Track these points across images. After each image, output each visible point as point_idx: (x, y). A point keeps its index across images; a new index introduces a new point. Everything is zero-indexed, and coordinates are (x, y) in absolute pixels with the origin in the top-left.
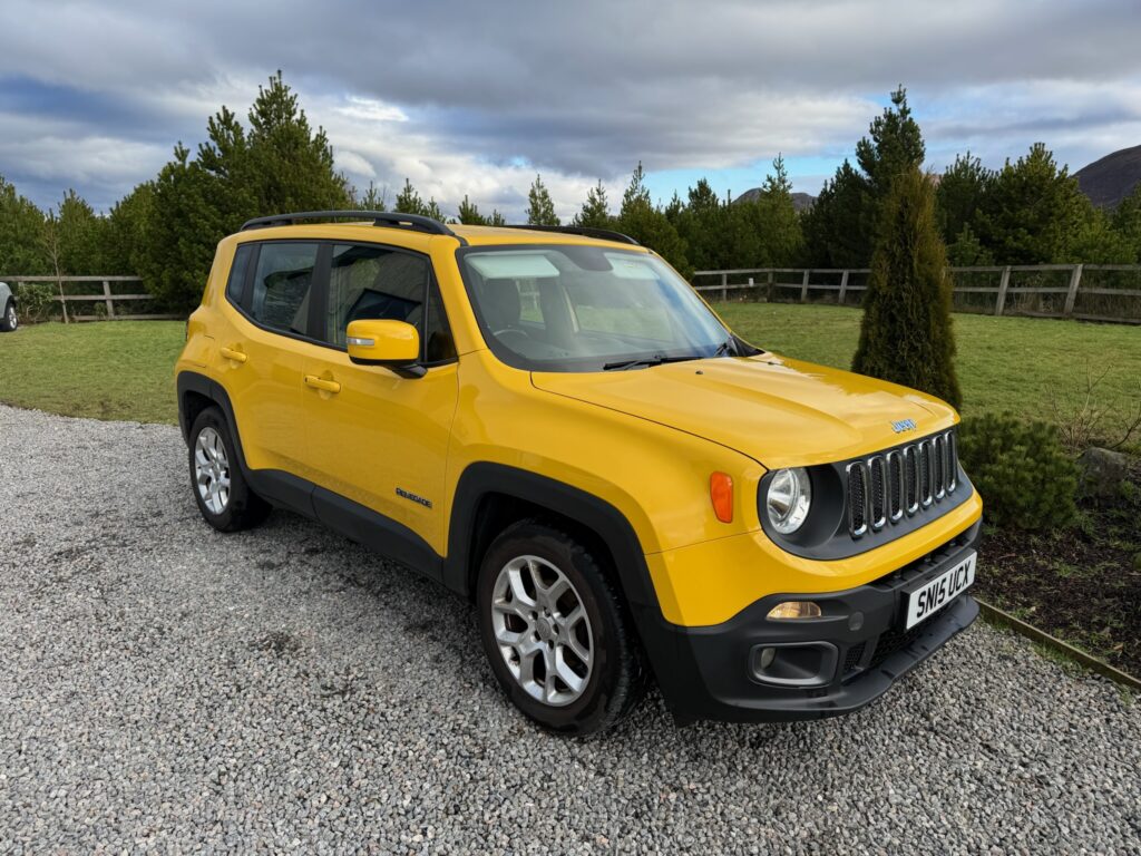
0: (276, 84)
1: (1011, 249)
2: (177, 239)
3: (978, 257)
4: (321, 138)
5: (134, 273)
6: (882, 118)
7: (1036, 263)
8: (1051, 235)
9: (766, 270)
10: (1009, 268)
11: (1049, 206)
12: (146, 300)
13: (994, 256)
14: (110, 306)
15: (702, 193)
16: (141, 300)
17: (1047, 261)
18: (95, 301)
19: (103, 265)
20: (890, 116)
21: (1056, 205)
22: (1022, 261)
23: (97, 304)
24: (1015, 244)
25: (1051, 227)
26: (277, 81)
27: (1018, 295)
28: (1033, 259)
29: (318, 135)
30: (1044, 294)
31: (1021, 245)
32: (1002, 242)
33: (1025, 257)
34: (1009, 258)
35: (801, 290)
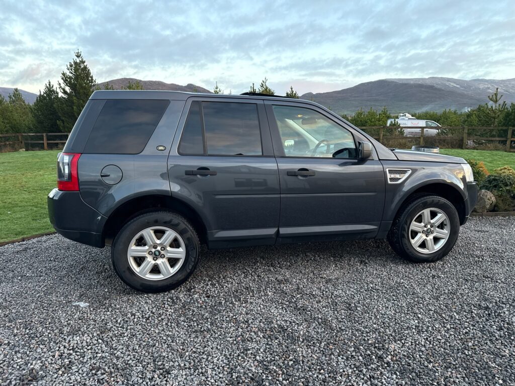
6: (73, 63)
20: (76, 63)
35: (43, 143)
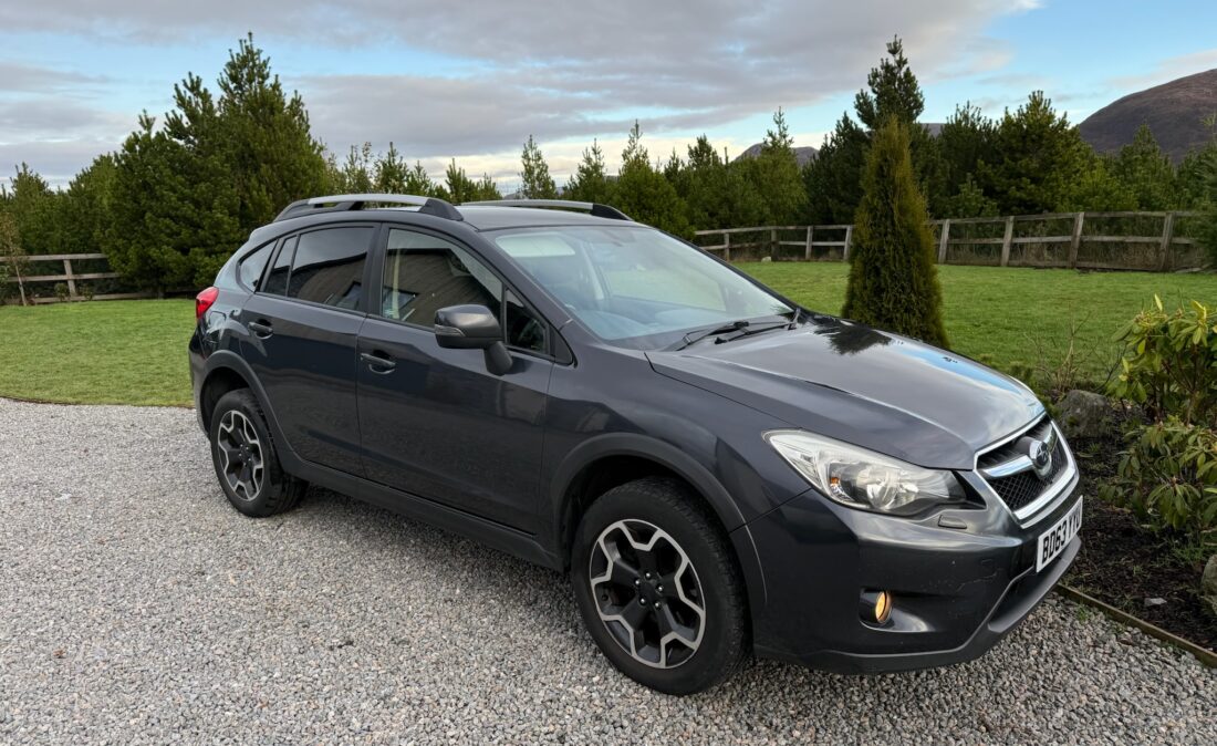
0: (247, 47)
1: (1015, 199)
2: (144, 212)
3: (982, 208)
4: (297, 102)
5: (98, 250)
6: (879, 69)
7: (1040, 212)
8: (1055, 184)
9: (769, 228)
10: (1012, 218)
11: (1051, 155)
12: (112, 279)
13: (998, 207)
14: (72, 286)
15: (702, 150)
16: (106, 279)
17: (1052, 209)
18: (56, 282)
19: (63, 242)
20: (887, 68)
21: (1057, 153)
22: (1026, 211)
23: (57, 286)
24: (1018, 194)
25: (1054, 175)
26: (248, 43)
27: (1022, 246)
28: (1037, 209)
29: (293, 100)
30: (1048, 243)
31: (1024, 196)
32: (1005, 192)
33: (1029, 207)
34: (1014, 208)
35: (805, 247)
